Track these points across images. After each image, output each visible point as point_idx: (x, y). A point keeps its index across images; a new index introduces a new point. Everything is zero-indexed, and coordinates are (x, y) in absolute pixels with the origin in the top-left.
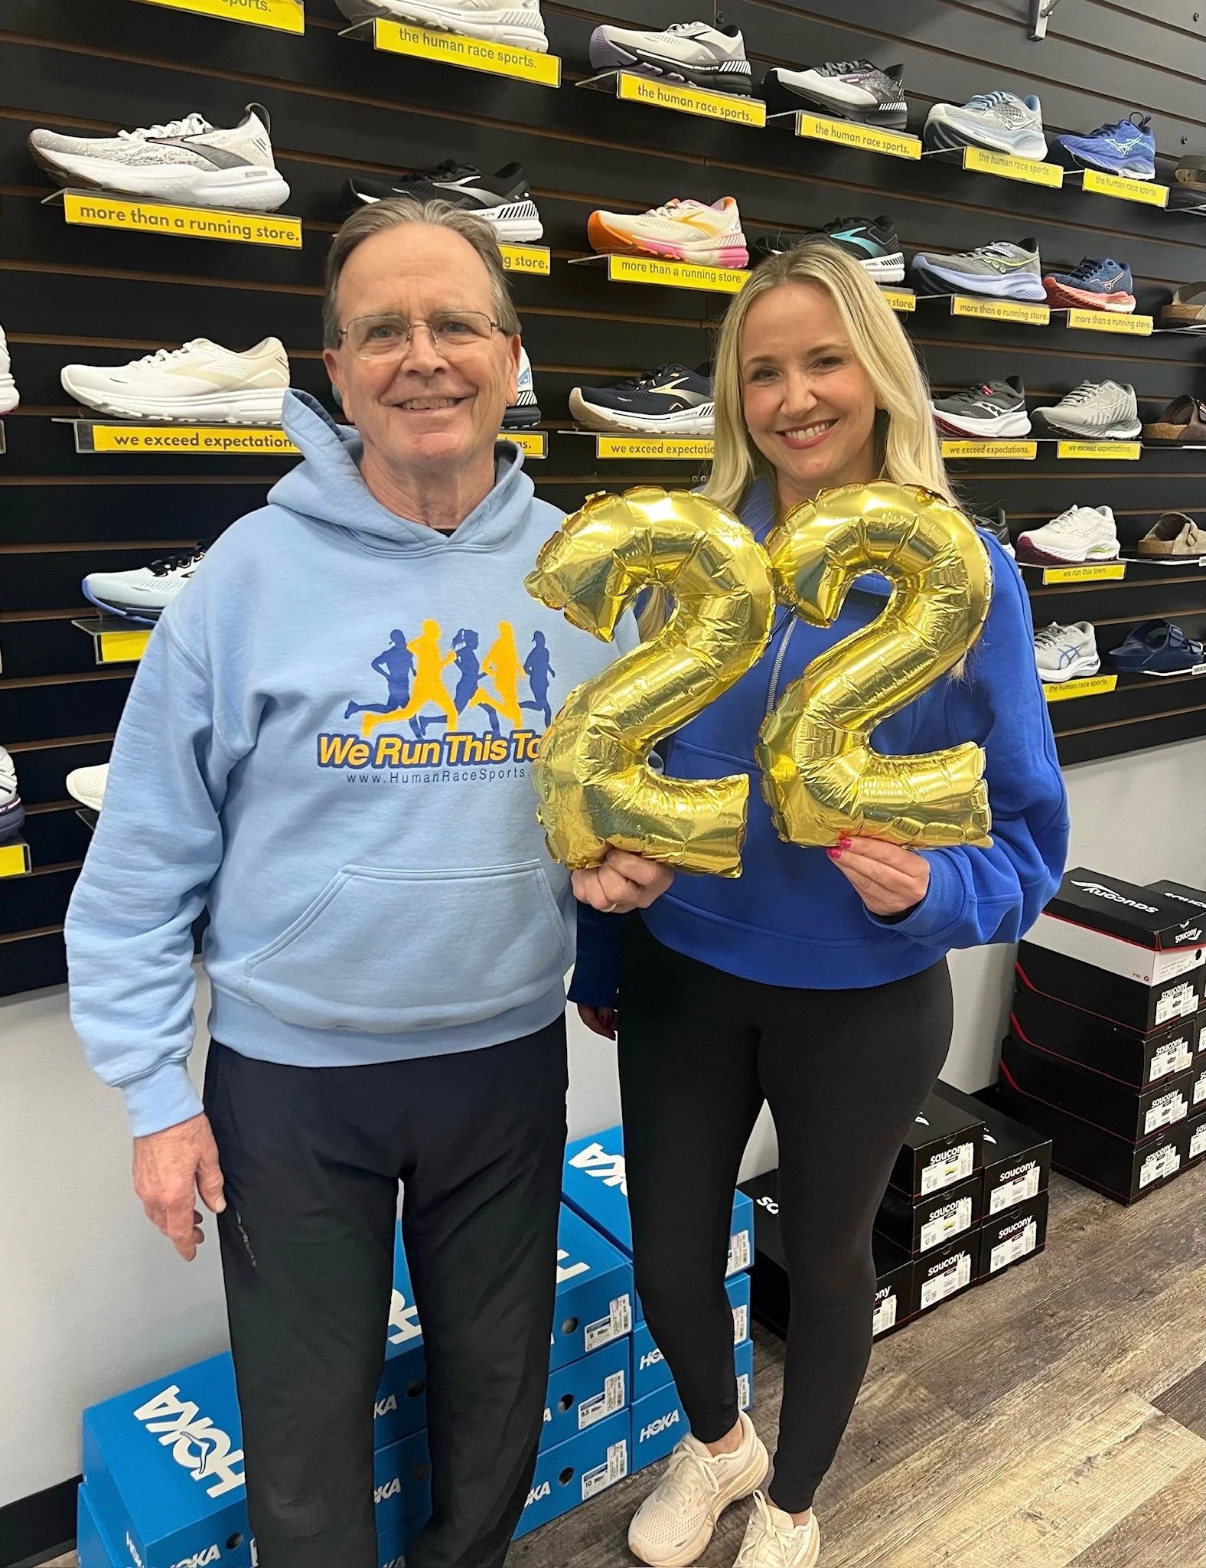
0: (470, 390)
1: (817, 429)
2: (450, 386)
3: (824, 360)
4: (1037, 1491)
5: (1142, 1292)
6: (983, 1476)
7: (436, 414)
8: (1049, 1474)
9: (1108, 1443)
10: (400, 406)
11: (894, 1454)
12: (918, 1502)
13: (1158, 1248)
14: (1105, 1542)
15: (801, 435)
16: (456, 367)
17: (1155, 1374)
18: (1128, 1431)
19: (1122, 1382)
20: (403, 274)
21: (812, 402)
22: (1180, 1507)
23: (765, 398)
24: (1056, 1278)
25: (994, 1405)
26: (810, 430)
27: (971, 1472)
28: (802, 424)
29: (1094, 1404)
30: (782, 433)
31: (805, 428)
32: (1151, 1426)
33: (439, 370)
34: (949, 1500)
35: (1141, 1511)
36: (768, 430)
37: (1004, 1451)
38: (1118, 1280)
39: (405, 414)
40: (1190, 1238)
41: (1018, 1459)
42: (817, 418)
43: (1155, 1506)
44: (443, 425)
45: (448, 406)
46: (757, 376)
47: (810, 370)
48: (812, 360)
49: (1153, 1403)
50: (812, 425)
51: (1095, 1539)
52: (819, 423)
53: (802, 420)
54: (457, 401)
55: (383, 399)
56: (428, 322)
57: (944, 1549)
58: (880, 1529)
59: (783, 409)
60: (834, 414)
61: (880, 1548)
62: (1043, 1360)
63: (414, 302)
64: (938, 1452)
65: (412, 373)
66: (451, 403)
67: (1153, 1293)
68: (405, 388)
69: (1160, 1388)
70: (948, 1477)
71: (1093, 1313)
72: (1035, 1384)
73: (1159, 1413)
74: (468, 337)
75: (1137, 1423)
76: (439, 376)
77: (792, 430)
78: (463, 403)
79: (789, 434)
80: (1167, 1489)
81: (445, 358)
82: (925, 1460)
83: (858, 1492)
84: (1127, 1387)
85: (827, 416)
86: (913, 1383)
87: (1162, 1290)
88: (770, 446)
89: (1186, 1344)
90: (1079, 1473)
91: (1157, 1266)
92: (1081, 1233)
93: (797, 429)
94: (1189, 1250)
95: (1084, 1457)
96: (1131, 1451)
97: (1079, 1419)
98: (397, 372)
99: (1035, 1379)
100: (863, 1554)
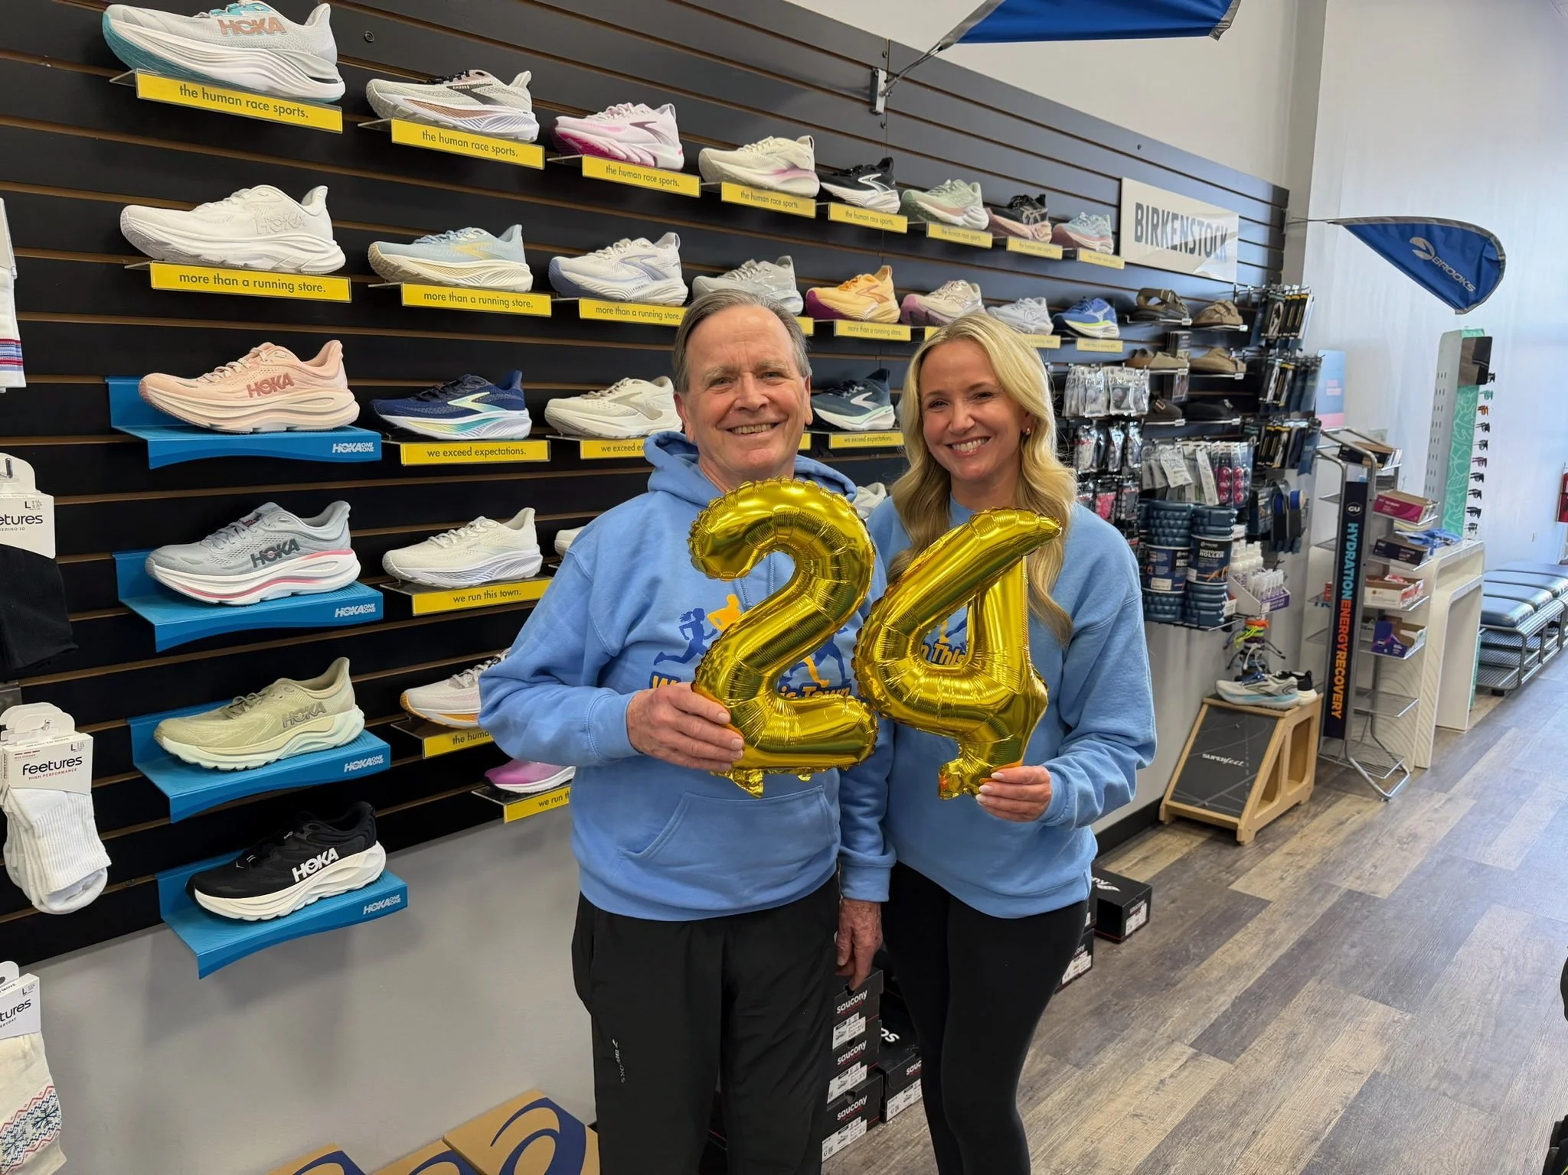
0: (782, 417)
1: (975, 442)
2: (771, 415)
3: (980, 395)
4: (1136, 1102)
5: (1167, 985)
6: (1100, 1098)
7: (759, 436)
8: (1139, 1092)
9: (1170, 1071)
10: (730, 430)
11: (1042, 1094)
12: (1066, 1117)
13: (1170, 959)
14: (1183, 1123)
15: (963, 447)
16: (773, 401)
17: (1187, 1030)
18: (1180, 1063)
19: (1169, 1037)
20: (735, 341)
21: (971, 423)
22: (1222, 1099)
23: (936, 421)
24: (1112, 983)
25: (1096, 1059)
26: (969, 444)
27: (1093, 1097)
28: (964, 439)
29: (1155, 1051)
30: (950, 446)
31: (966, 442)
32: (1193, 1058)
33: (763, 406)
34: (1084, 1114)
35: (1199, 1105)
36: (939, 443)
37: (1109, 1083)
38: (1150, 979)
39: (737, 437)
40: (1188, 951)
41: (1119, 1086)
42: (975, 434)
43: (1206, 1100)
44: (765, 443)
45: (767, 430)
46: (934, 405)
47: (971, 401)
48: (971, 394)
49: (1191, 1046)
50: (972, 440)
51: (1177, 1123)
52: (976, 439)
53: (963, 435)
54: (774, 425)
55: (719, 426)
56: (754, 373)
57: (1089, 1140)
58: (1048, 1135)
59: (950, 428)
60: (990, 432)
61: (1051, 1144)
62: (1119, 1030)
63: (743, 360)
64: (1070, 1088)
65: (742, 409)
66: (769, 426)
67: (1174, 985)
68: (735, 419)
69: (1192, 1037)
70: (1080, 1102)
71: (1141, 1000)
72: (1117, 1044)
73: (1195, 1051)
74: (781, 380)
75: (1184, 1058)
76: (762, 410)
77: (956, 443)
78: (779, 426)
79: (954, 446)
80: (1211, 1091)
81: (765, 395)
82: (1063, 1094)
83: (1027, 1117)
84: (1172, 1041)
85: (985, 433)
86: (1041, 1053)
87: (1179, 982)
88: (942, 454)
89: (1201, 1012)
90: (1158, 1089)
91: (1172, 968)
92: (1119, 955)
93: (960, 443)
94: (1189, 957)
95: (1158, 1080)
96: (1185, 1073)
97: (1149, 1060)
98: (731, 406)
99: (1116, 1041)
100: (1042, 1149)
